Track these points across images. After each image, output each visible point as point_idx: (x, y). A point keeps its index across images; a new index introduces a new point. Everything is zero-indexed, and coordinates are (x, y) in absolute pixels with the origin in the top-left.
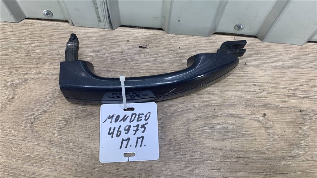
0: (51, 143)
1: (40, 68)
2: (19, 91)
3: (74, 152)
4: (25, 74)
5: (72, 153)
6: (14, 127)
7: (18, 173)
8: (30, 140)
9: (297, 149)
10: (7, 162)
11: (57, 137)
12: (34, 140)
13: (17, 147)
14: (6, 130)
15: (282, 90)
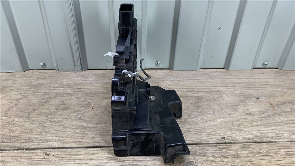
0: (41, 122)
1: (36, 90)
2: (21, 101)
3: (56, 125)
4: (26, 93)
5: (54, 126)
6: (17, 117)
7: (17, 138)
8: (26, 122)
9: (197, 114)
10: (10, 134)
11: (44, 120)
12: (29, 122)
13: (18, 126)
14: (11, 119)
15: (186, 89)
